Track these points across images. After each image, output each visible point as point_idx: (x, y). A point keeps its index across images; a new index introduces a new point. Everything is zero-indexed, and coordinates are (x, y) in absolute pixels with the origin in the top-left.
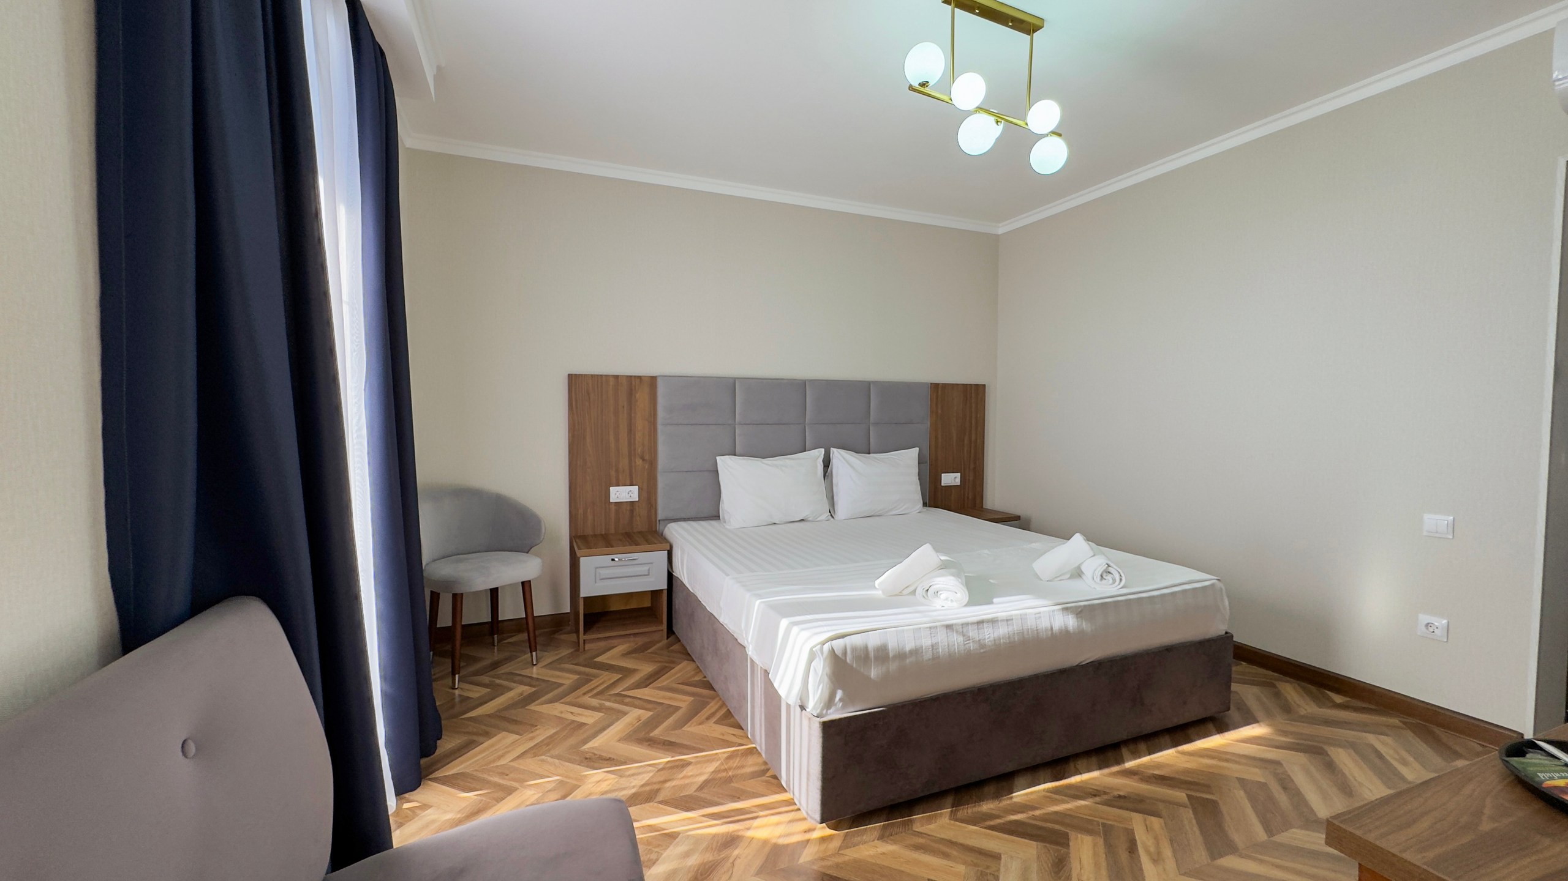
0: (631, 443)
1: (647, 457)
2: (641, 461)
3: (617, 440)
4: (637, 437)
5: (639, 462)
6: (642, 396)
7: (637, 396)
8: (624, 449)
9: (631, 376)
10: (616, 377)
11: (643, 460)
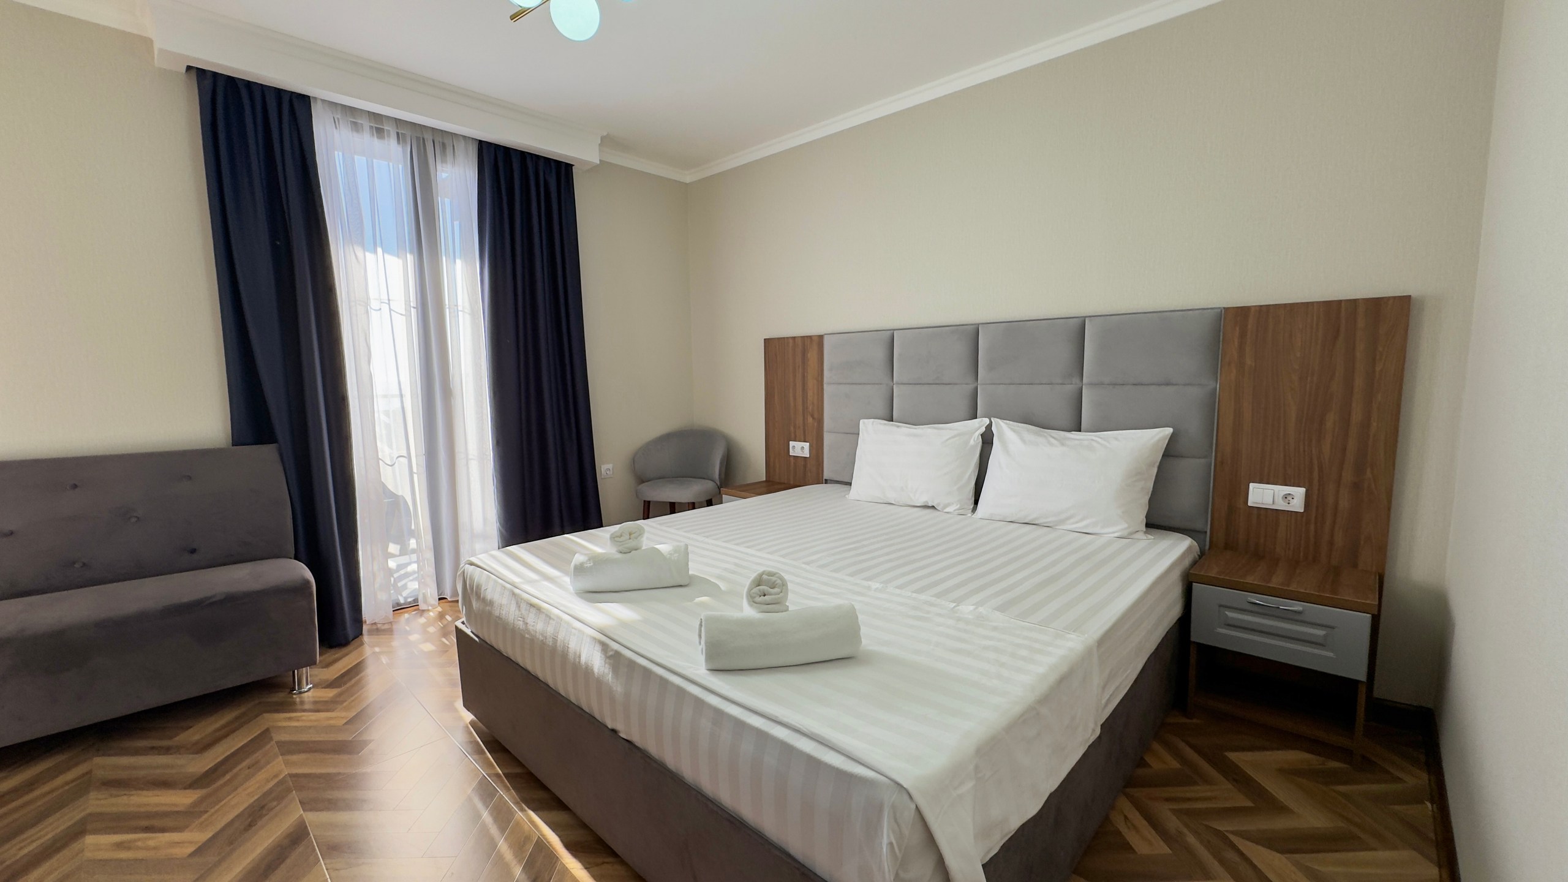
0: (804, 402)
1: (816, 416)
2: (811, 419)
3: (795, 399)
4: (809, 397)
5: (810, 420)
6: (812, 355)
7: (809, 355)
8: (800, 408)
9: (804, 336)
10: (794, 338)
11: (813, 418)
